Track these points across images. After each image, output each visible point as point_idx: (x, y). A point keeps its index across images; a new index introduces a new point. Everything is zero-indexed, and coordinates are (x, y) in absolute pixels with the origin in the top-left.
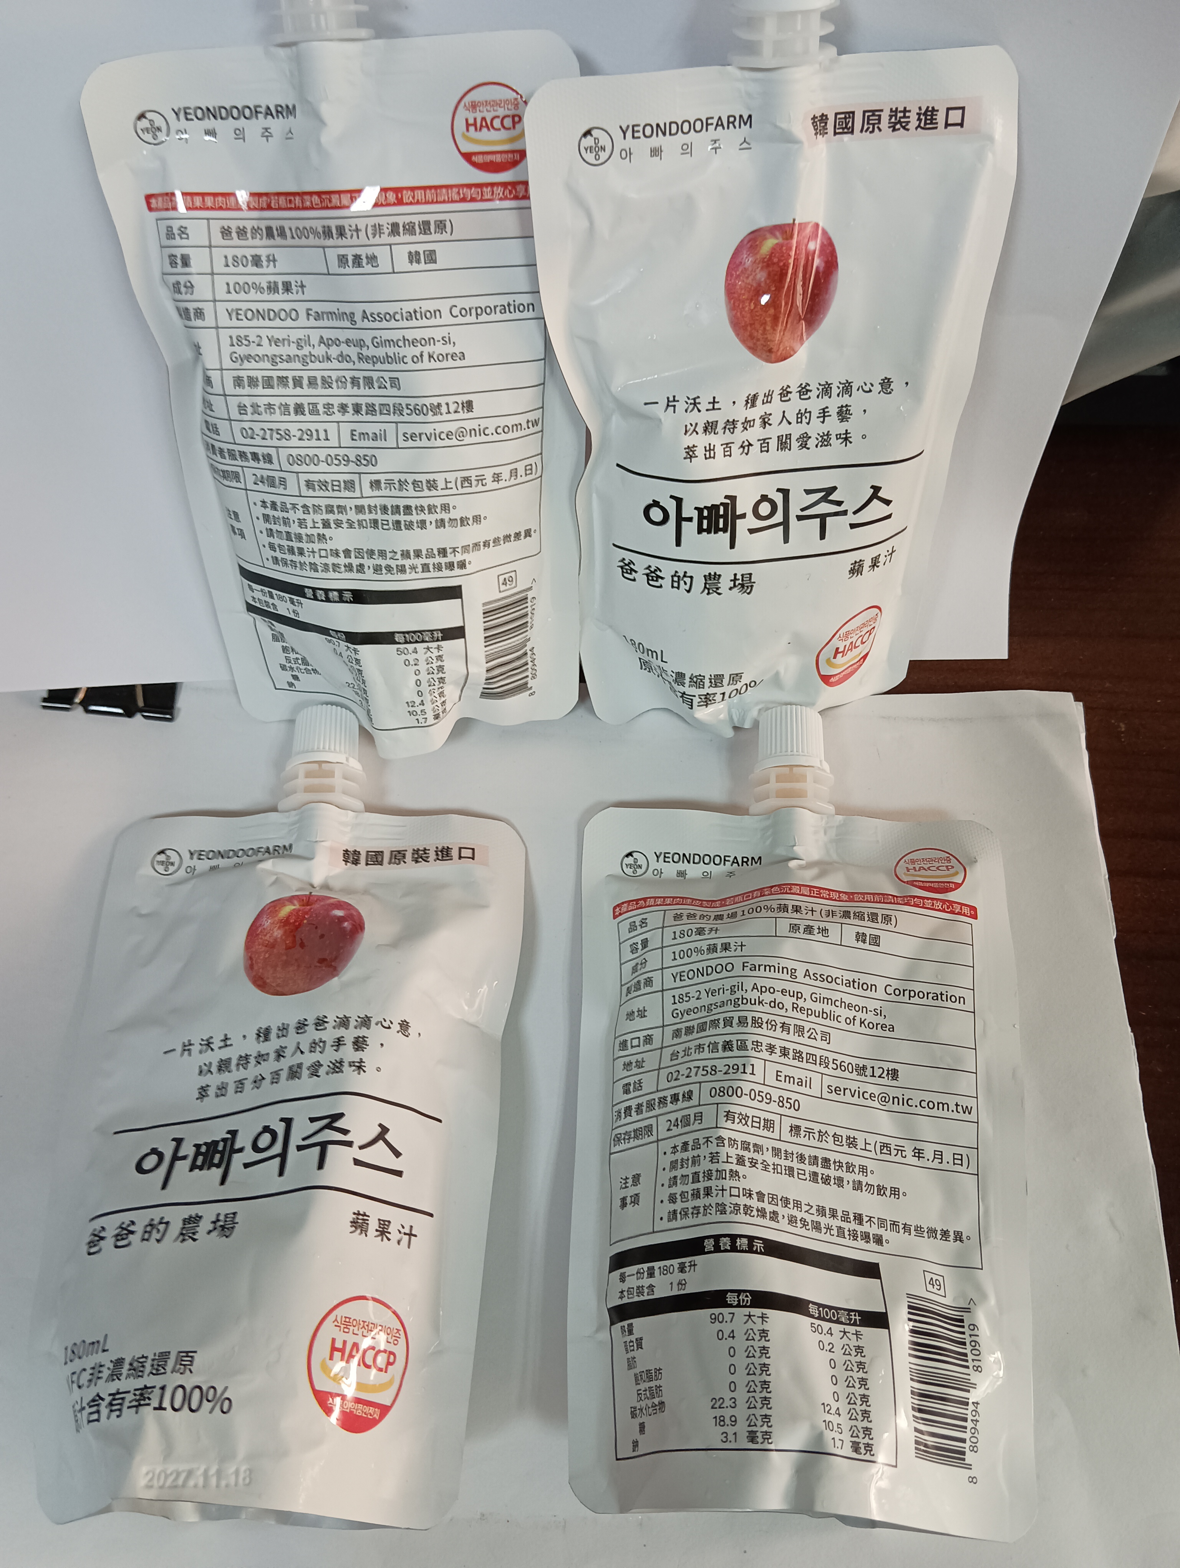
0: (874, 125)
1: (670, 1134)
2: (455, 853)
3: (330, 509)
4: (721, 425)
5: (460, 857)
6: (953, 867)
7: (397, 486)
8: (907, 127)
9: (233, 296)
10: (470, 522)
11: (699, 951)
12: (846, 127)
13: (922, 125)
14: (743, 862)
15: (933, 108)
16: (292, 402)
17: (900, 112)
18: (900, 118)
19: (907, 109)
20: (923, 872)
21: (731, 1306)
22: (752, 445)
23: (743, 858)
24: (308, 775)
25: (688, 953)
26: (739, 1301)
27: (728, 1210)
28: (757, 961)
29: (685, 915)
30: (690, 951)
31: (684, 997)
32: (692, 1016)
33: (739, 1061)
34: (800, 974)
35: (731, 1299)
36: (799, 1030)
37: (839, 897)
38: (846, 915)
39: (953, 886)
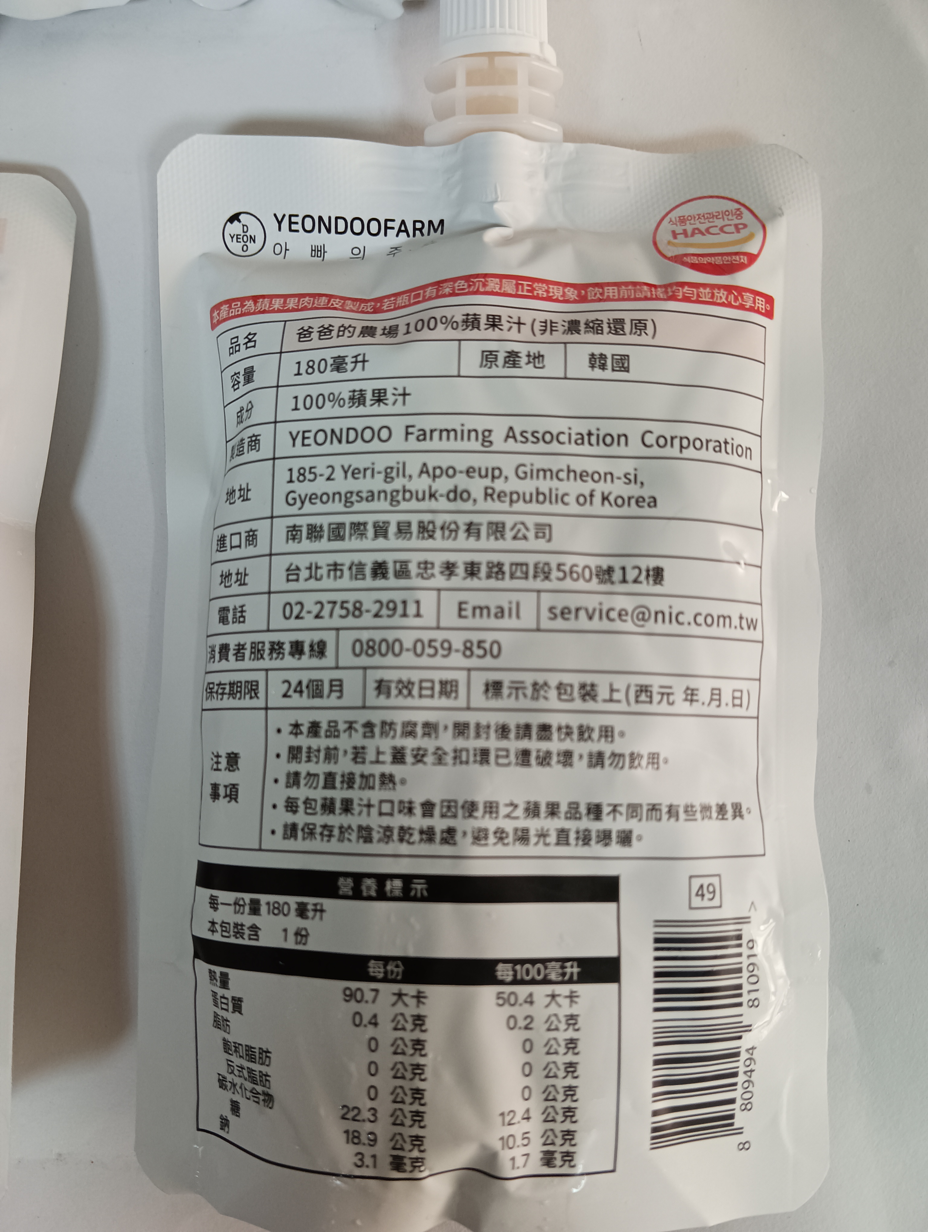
1: (286, 702)
6: (745, 226)
11: (336, 399)
14: (415, 229)
20: (697, 238)
21: (374, 979)
23: (415, 222)
25: (318, 401)
26: (386, 973)
27: (376, 836)
28: (427, 423)
29: (316, 330)
30: (321, 398)
31: (307, 474)
32: (319, 507)
33: (397, 596)
34: (497, 437)
35: (375, 969)
36: (497, 529)
37: (564, 294)
38: (573, 327)
39: (744, 260)
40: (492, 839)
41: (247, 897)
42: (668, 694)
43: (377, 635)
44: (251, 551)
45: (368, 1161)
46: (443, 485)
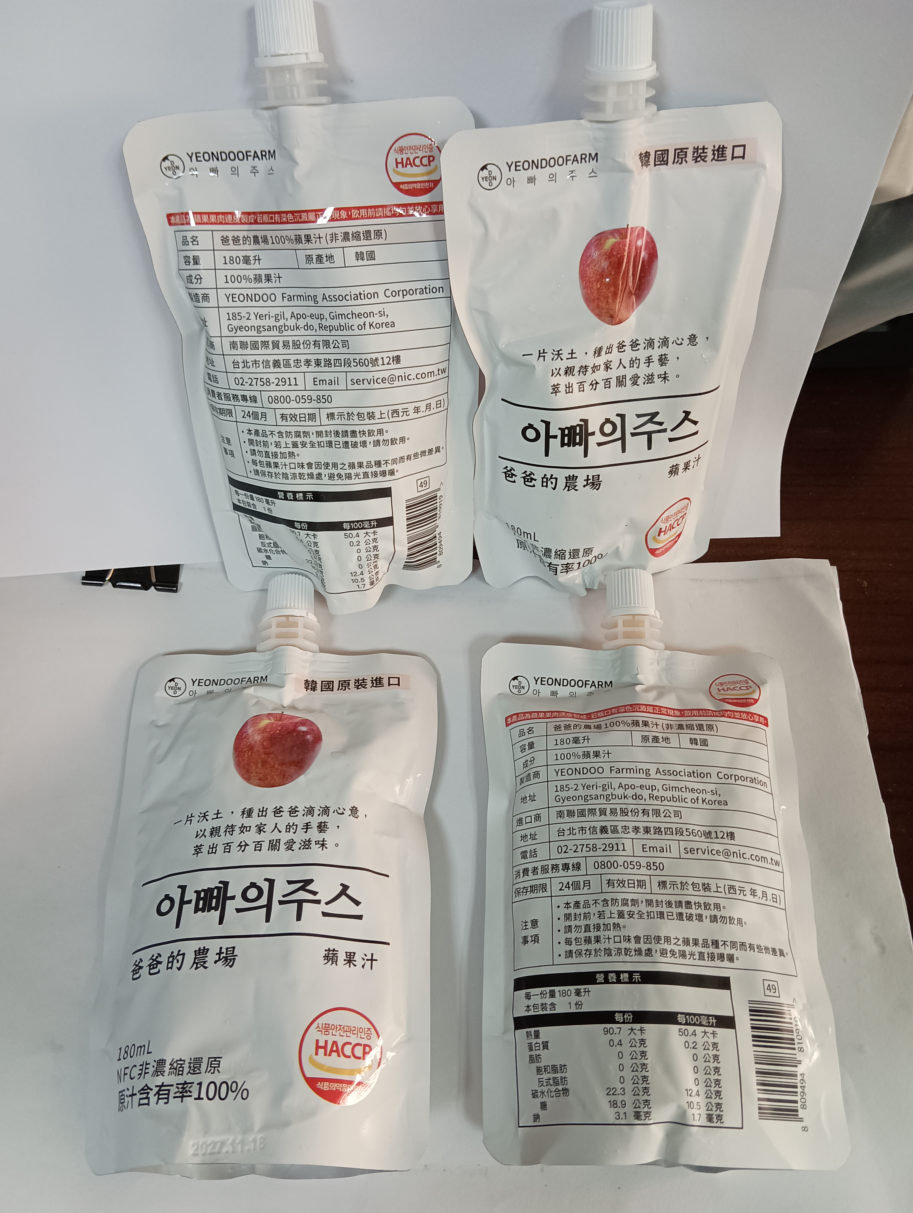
0: (682, 158)
1: (562, 893)
2: (385, 681)
3: (297, 434)
4: (577, 370)
5: (389, 685)
6: (751, 687)
7: (346, 417)
8: (705, 160)
9: (230, 285)
10: (398, 442)
11: (576, 755)
12: (663, 160)
13: (716, 158)
14: (599, 685)
15: (723, 146)
16: (271, 359)
17: (701, 149)
18: (700, 153)
19: (705, 147)
20: (730, 692)
21: (618, 1023)
22: (598, 383)
23: (599, 682)
24: (279, 625)
26: (624, 1019)
27: (613, 953)
28: (621, 766)
29: (563, 726)
30: (568, 755)
31: (564, 788)
32: (572, 802)
33: (614, 841)
34: (653, 772)
35: (618, 1017)
36: (657, 813)
37: (674, 713)
38: (681, 727)
39: (753, 701)
40: (669, 955)
41: (548, 989)
42: (743, 891)
43: (606, 859)
44: (538, 823)
45: (622, 1116)
46: (630, 792)
